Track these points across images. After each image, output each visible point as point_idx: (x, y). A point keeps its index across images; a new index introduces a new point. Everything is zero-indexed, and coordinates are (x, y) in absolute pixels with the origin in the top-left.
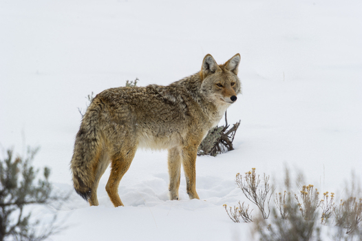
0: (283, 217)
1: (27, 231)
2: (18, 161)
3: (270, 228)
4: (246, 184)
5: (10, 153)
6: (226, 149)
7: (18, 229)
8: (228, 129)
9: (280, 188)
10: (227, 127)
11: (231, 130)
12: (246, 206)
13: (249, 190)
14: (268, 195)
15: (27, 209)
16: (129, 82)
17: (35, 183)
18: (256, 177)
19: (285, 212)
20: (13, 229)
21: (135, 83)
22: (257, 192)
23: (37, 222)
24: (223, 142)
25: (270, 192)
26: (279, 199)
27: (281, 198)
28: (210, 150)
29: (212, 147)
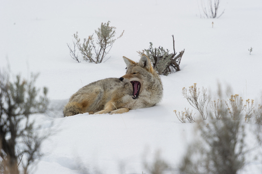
0: (218, 118)
1: (32, 133)
2: (24, 83)
3: (208, 126)
4: (190, 95)
5: (18, 78)
6: (175, 70)
7: (26, 133)
8: (176, 56)
9: (215, 97)
10: (175, 54)
11: (178, 57)
12: (190, 111)
13: (192, 99)
14: (206, 103)
15: (32, 118)
16: (104, 24)
17: (37, 99)
18: (197, 90)
19: (219, 114)
20: (22, 132)
21: (108, 24)
22: (198, 101)
23: (40, 127)
24: (172, 65)
25: (207, 100)
26: (214, 105)
27: (215, 105)
28: (163, 71)
29: (165, 69)
